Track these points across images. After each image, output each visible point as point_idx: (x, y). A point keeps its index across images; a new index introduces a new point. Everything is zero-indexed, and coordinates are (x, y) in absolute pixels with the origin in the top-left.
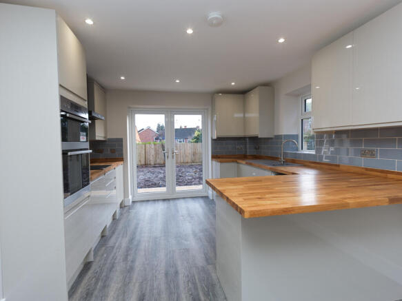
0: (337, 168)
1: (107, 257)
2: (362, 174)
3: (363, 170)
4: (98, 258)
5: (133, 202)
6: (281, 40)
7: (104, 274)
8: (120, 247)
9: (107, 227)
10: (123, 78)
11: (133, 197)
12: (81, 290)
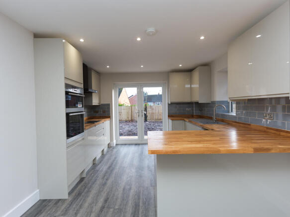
0: (249, 126)
1: (94, 175)
2: (265, 132)
3: (265, 129)
4: (88, 176)
5: (117, 145)
6: (202, 38)
7: (90, 184)
8: (102, 171)
9: (97, 159)
10: (108, 67)
11: (117, 141)
12: (76, 191)
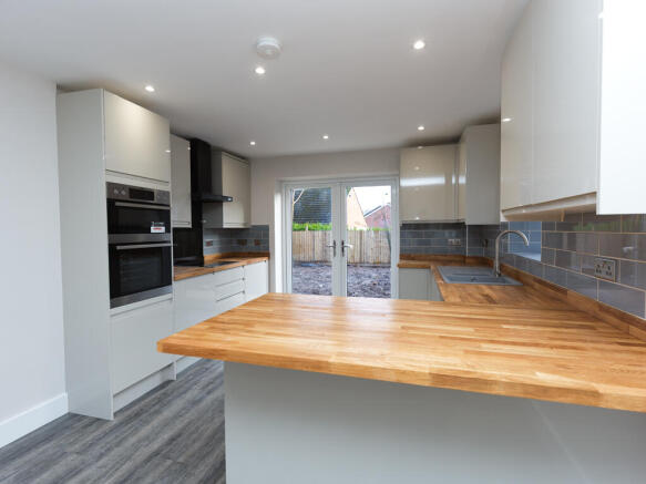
0: (563, 296)
1: (192, 379)
4: (180, 379)
6: (419, 45)
7: (171, 397)
8: (213, 372)
10: (253, 143)
